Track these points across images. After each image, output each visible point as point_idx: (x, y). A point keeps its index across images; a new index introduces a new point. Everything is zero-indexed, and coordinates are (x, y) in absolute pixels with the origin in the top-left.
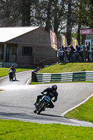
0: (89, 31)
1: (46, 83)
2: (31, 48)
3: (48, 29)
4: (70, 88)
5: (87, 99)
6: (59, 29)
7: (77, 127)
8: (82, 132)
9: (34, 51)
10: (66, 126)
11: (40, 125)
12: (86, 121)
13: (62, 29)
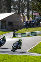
0: (37, 13)
1: (19, 37)
2: (12, 22)
3: (19, 13)
4: (30, 39)
5: (38, 43)
6: (24, 13)
7: (34, 56)
8: (37, 58)
9: (13, 23)
10: (29, 56)
11: (18, 56)
12: (38, 53)
13: (25, 13)
